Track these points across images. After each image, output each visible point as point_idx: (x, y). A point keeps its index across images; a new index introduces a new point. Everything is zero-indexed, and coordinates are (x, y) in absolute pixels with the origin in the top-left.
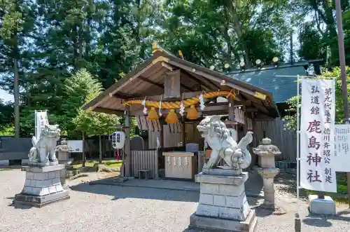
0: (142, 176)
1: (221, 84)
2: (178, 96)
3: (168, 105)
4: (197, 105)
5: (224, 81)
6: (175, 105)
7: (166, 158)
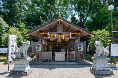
0: (47, 61)
1: (81, 31)
2: (62, 33)
3: (58, 36)
4: (69, 36)
5: (82, 30)
6: (60, 36)
7: (55, 54)
